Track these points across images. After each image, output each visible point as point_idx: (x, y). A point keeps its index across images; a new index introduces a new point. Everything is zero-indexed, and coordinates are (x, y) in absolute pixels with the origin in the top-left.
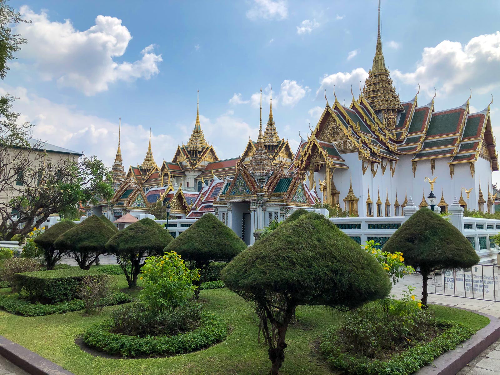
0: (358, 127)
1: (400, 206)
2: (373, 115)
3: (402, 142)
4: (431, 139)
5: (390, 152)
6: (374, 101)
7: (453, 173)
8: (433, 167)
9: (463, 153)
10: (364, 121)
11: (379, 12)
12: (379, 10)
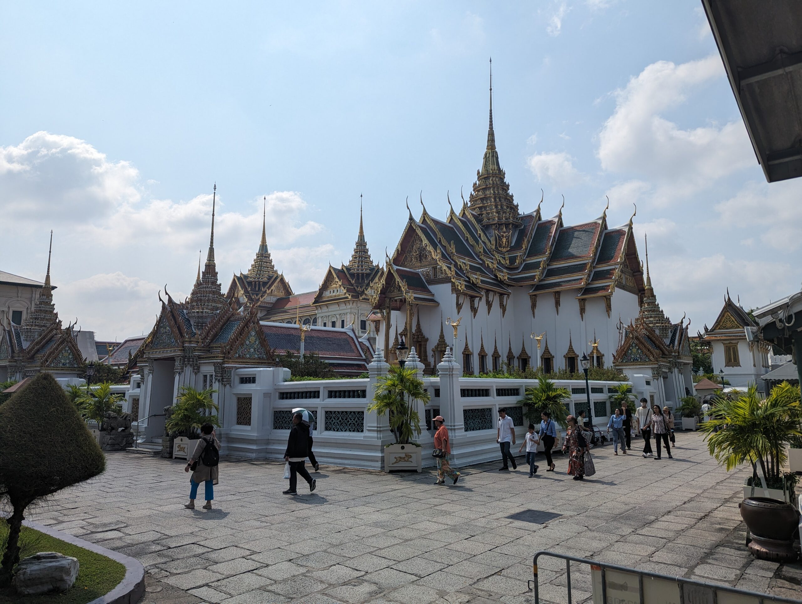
0: (452, 249)
1: (516, 357)
2: (479, 232)
3: (517, 268)
4: (556, 265)
5: (500, 283)
6: (482, 213)
7: (584, 312)
8: (558, 304)
9: (597, 284)
10: (464, 240)
11: (491, 92)
12: (491, 89)
